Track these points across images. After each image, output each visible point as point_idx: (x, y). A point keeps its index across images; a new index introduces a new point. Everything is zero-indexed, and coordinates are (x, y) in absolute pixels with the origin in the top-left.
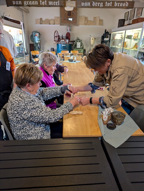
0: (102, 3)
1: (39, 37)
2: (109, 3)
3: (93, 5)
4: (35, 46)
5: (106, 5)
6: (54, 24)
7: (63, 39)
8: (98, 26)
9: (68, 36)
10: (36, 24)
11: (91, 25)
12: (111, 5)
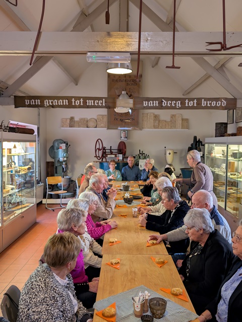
0: (180, 102)
1: (67, 151)
2: (192, 102)
3: (163, 105)
4: (56, 167)
5: (187, 105)
6: (96, 127)
7: (112, 153)
8: (179, 130)
9: (122, 149)
10: (63, 127)
11: (165, 128)
12: (195, 105)
